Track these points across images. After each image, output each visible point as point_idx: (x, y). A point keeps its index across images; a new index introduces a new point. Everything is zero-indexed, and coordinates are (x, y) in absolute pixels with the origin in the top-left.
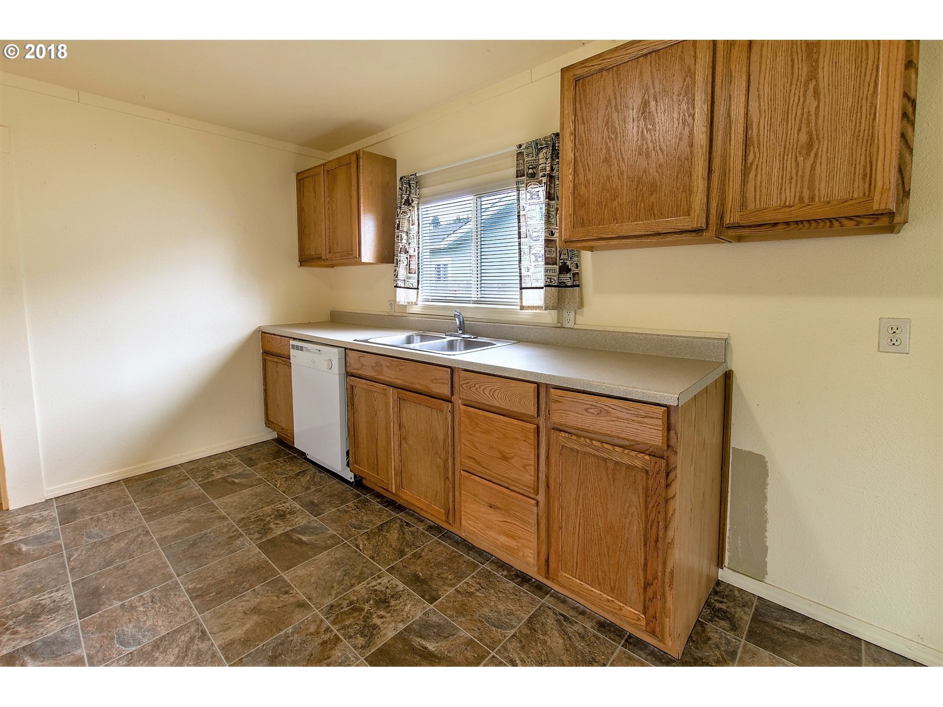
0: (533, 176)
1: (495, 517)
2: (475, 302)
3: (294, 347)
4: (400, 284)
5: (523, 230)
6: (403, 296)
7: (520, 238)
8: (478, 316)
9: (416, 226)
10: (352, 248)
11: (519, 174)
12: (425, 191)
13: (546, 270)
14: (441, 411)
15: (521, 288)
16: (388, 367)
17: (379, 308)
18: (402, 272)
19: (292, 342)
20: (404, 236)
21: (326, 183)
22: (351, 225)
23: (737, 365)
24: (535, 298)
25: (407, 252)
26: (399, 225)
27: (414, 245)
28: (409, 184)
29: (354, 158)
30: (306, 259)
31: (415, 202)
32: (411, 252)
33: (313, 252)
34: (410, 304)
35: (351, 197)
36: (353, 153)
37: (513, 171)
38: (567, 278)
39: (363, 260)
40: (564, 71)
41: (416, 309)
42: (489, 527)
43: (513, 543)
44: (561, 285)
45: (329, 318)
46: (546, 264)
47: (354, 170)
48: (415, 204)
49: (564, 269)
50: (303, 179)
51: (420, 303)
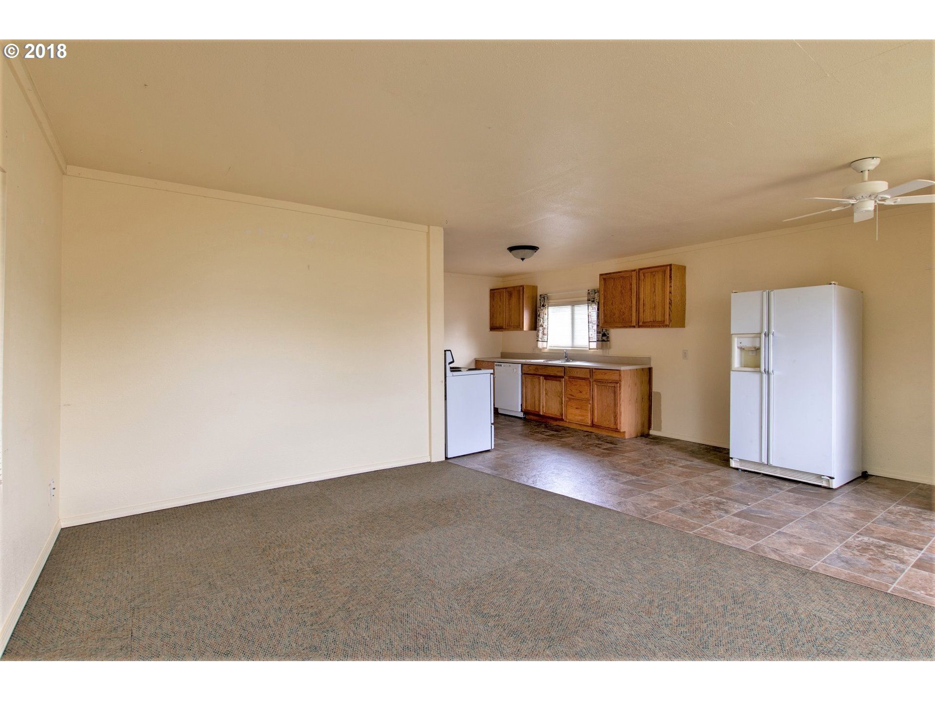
0: (593, 301)
1: (578, 412)
2: (572, 347)
3: (496, 365)
4: (540, 340)
5: (590, 320)
6: (540, 345)
7: (589, 323)
8: (572, 352)
9: (546, 316)
10: (519, 323)
11: (589, 300)
12: (550, 301)
13: (597, 335)
14: (560, 381)
15: (589, 342)
16: (541, 369)
17: (529, 351)
18: (540, 335)
19: (495, 363)
20: (542, 320)
21: (507, 296)
22: (519, 315)
23: (652, 365)
24: (594, 345)
25: (542, 326)
26: (539, 315)
27: (546, 323)
28: (544, 298)
29: (522, 288)
30: (493, 328)
31: (547, 306)
32: (544, 326)
33: (498, 325)
34: (544, 348)
35: (519, 304)
36: (521, 286)
37: (586, 298)
38: (604, 338)
39: (524, 330)
40: (601, 275)
41: (546, 350)
42: (576, 416)
43: (583, 418)
44: (603, 341)
45: (500, 356)
46: (597, 333)
47: (521, 293)
48: (546, 306)
49: (604, 335)
50: (493, 292)
51: (548, 348)
